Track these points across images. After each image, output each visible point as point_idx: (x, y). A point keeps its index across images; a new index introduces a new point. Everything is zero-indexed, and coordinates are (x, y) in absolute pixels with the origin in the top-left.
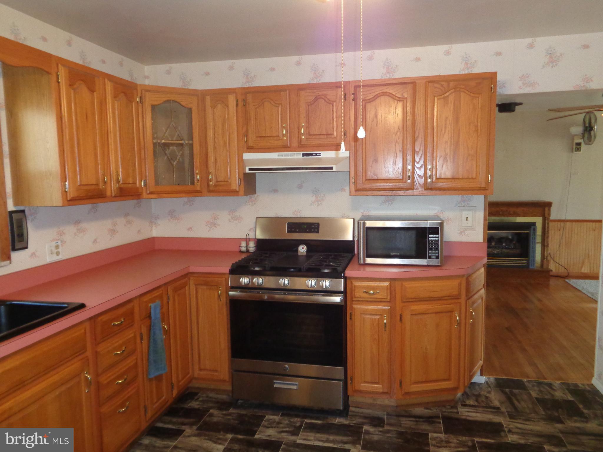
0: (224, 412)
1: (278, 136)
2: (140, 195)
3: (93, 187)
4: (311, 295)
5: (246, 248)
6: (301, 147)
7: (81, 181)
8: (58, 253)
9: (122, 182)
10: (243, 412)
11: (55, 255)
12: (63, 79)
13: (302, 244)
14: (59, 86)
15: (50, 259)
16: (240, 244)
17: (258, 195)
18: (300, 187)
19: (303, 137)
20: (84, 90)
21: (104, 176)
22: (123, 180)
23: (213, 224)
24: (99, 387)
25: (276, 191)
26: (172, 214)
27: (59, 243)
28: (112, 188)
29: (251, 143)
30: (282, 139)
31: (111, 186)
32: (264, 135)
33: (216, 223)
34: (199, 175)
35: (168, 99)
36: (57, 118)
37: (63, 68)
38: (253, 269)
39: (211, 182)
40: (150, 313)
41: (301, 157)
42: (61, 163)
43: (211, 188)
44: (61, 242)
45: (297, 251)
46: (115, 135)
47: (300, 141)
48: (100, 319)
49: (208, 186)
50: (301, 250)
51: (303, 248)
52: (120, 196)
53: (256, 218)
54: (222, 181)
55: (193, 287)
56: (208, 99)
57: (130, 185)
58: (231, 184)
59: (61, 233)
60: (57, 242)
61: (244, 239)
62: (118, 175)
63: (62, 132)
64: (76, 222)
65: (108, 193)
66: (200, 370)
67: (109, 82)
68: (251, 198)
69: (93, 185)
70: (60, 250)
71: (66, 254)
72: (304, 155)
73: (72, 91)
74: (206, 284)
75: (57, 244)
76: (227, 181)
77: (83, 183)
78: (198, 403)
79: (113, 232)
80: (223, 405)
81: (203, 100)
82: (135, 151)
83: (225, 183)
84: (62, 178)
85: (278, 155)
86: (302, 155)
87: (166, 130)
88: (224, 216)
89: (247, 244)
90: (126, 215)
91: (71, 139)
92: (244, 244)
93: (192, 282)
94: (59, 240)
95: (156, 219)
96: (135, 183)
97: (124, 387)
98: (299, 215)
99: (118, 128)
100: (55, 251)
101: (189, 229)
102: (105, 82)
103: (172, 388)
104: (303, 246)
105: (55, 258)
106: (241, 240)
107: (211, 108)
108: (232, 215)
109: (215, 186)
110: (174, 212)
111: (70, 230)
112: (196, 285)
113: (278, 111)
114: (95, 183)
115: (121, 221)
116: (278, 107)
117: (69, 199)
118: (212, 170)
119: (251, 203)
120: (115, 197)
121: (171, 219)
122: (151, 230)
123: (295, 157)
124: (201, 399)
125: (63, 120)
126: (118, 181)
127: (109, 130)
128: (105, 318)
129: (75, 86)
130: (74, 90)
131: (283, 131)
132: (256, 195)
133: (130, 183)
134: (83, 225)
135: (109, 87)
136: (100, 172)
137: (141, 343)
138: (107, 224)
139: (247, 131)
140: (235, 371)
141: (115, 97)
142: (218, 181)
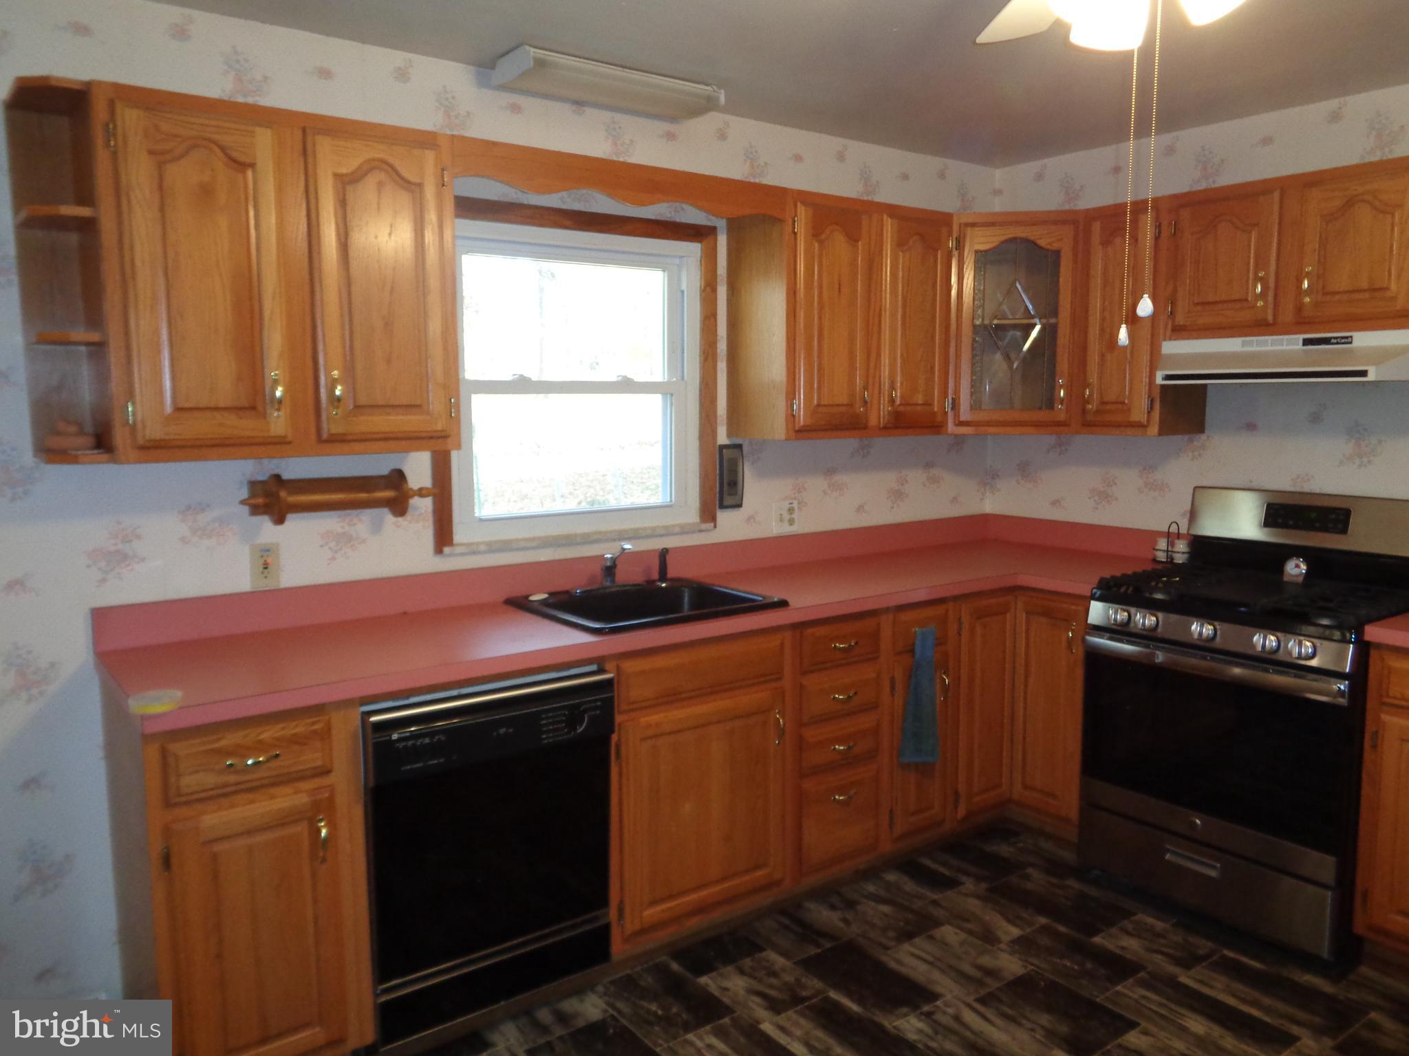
0: (1054, 880)
1: (1246, 300)
2: (942, 426)
3: (843, 409)
4: (1267, 671)
5: (1165, 554)
6: (1301, 322)
7: (819, 398)
8: (791, 522)
9: (901, 401)
10: (1093, 891)
11: (786, 524)
12: (801, 228)
13: (1298, 556)
14: (796, 239)
15: (776, 528)
16: (1155, 542)
17: (1208, 437)
18: (1315, 419)
19: (1307, 300)
20: (839, 241)
21: (865, 388)
22: (902, 397)
23: (1103, 496)
24: (801, 745)
25: (1251, 427)
26: (1025, 470)
27: (795, 505)
28: (879, 413)
29: (1180, 319)
30: (1254, 307)
31: (879, 410)
32: (1211, 298)
33: (1110, 494)
34: (1064, 390)
35: (1011, 236)
36: (788, 294)
37: (803, 208)
38: (1147, 595)
39: (1089, 403)
40: (913, 644)
41: (1300, 346)
42: (788, 368)
43: (1089, 417)
44: (799, 503)
45: (1280, 570)
46: (893, 315)
47: (1299, 308)
48: (810, 631)
49: (1084, 411)
50: (1291, 569)
51: (1297, 566)
52: (896, 427)
53: (1195, 488)
54: (1113, 403)
55: (1022, 616)
56: (1096, 227)
57: (919, 408)
58: (1129, 410)
59: (799, 489)
60: (791, 502)
61: (1165, 532)
62: (892, 387)
63: (795, 316)
64: (828, 471)
65: (873, 421)
66: (1025, 787)
67: (889, 219)
68: (1191, 441)
69: (843, 405)
70: (795, 516)
71: (805, 524)
72: (1307, 342)
73: (816, 245)
74: (1047, 613)
75: (791, 505)
76: (1123, 403)
77: (822, 403)
78: (1011, 849)
79: (898, 495)
80: (1055, 867)
81: (1088, 232)
82: (935, 342)
83: (1120, 406)
84: (787, 394)
85: (1244, 344)
86: (1301, 342)
87: (1004, 299)
88: (1128, 480)
89: (1171, 543)
90: (929, 465)
91: (809, 326)
92: (1162, 544)
93: (1020, 605)
94: (795, 499)
95: (993, 478)
96: (928, 404)
97: (849, 761)
98: (1307, 488)
99: (900, 303)
100: (786, 516)
101: (1055, 503)
102: (882, 220)
103: (956, 802)
104: (1297, 562)
105: (786, 529)
106: (1160, 534)
107: (1101, 247)
108: (1147, 478)
109: (1098, 412)
110: (1028, 465)
111: (816, 485)
112: (1027, 613)
113: (1250, 241)
114: (845, 403)
115: (915, 477)
116: (1250, 232)
117: (797, 429)
118: (1093, 378)
119: (1190, 454)
120: (885, 428)
121: (1022, 479)
122: (982, 499)
123: (1284, 347)
124: (1021, 845)
125: (798, 295)
126: (892, 401)
127: (883, 308)
128: (821, 631)
129: (823, 236)
130: (821, 242)
131: (1255, 287)
132: (1203, 437)
133: (917, 405)
134: (840, 478)
135: (889, 225)
136: (858, 384)
137: (893, 695)
138: (889, 479)
139: (1175, 291)
140: (1089, 803)
141: (900, 244)
142: (1103, 403)
